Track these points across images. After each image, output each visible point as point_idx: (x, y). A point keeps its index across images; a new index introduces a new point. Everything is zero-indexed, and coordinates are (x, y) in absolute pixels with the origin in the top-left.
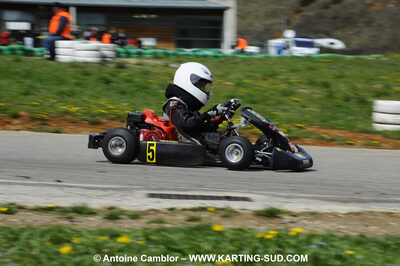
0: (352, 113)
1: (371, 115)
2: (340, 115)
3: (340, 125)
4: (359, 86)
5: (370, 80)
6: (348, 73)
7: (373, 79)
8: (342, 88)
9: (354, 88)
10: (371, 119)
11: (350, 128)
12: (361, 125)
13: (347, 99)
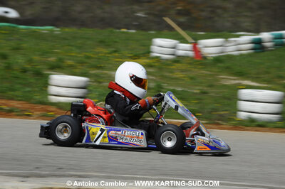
0: (29, 85)
1: (47, 87)
2: (18, 86)
3: (17, 96)
4: (36, 58)
5: (44, 53)
6: (24, 45)
7: (47, 53)
8: (19, 60)
9: (30, 61)
10: (46, 91)
11: (27, 99)
12: (38, 97)
13: (24, 71)
